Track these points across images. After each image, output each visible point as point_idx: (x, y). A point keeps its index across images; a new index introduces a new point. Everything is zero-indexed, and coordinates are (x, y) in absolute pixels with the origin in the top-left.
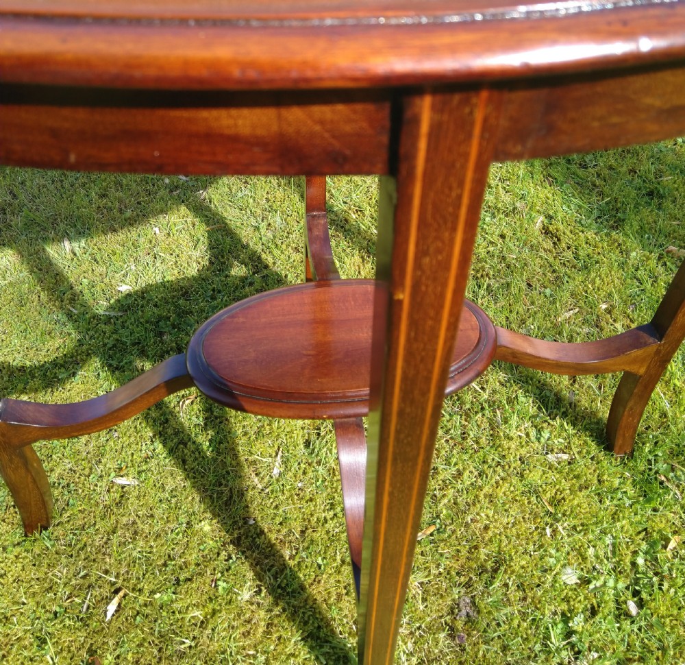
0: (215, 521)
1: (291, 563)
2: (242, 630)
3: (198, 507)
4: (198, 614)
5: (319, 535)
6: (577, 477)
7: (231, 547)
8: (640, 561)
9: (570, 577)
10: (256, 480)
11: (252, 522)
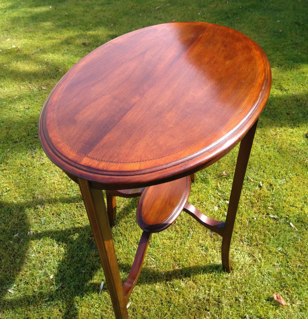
0: (157, 284)
1: (181, 268)
2: (192, 289)
3: (150, 286)
4: (181, 300)
5: (178, 256)
6: (195, 192)
7: (168, 282)
8: (219, 194)
9: (216, 208)
10: (152, 266)
11: (164, 273)
